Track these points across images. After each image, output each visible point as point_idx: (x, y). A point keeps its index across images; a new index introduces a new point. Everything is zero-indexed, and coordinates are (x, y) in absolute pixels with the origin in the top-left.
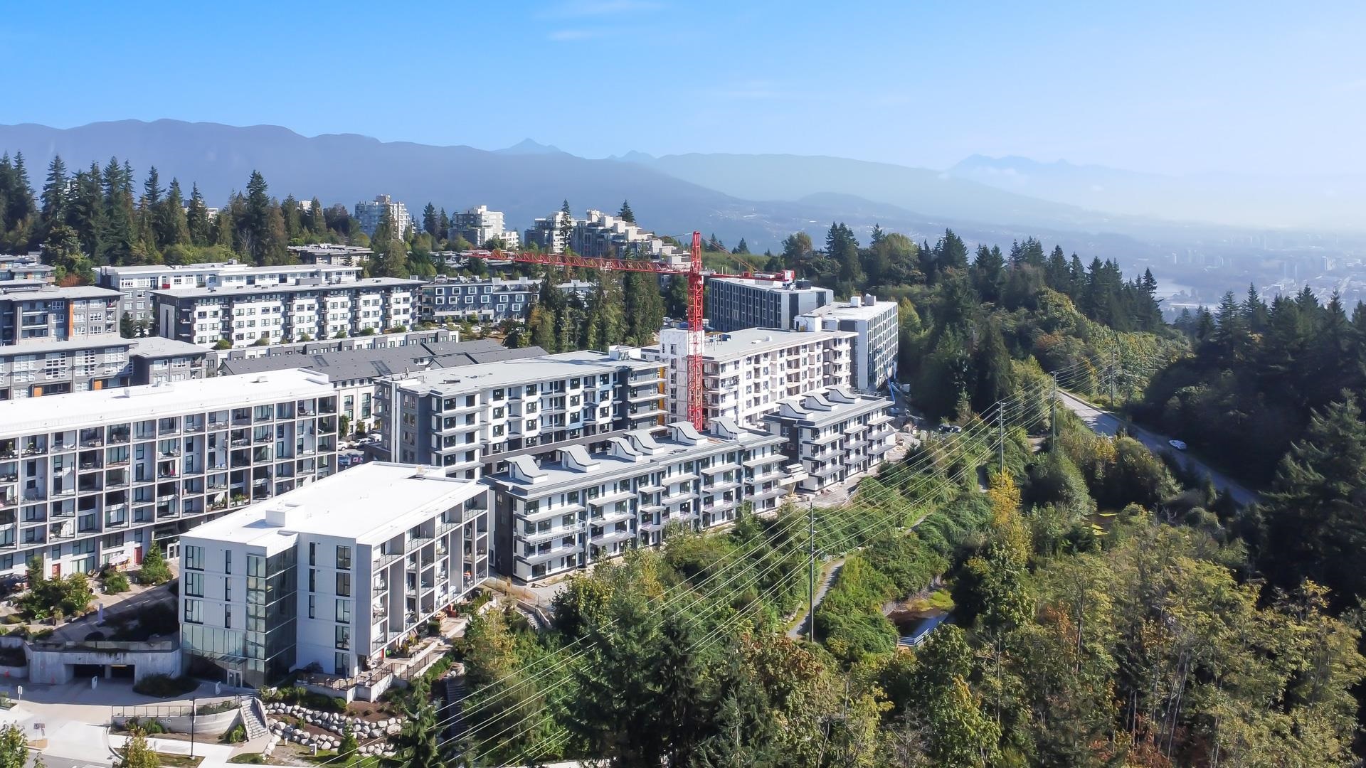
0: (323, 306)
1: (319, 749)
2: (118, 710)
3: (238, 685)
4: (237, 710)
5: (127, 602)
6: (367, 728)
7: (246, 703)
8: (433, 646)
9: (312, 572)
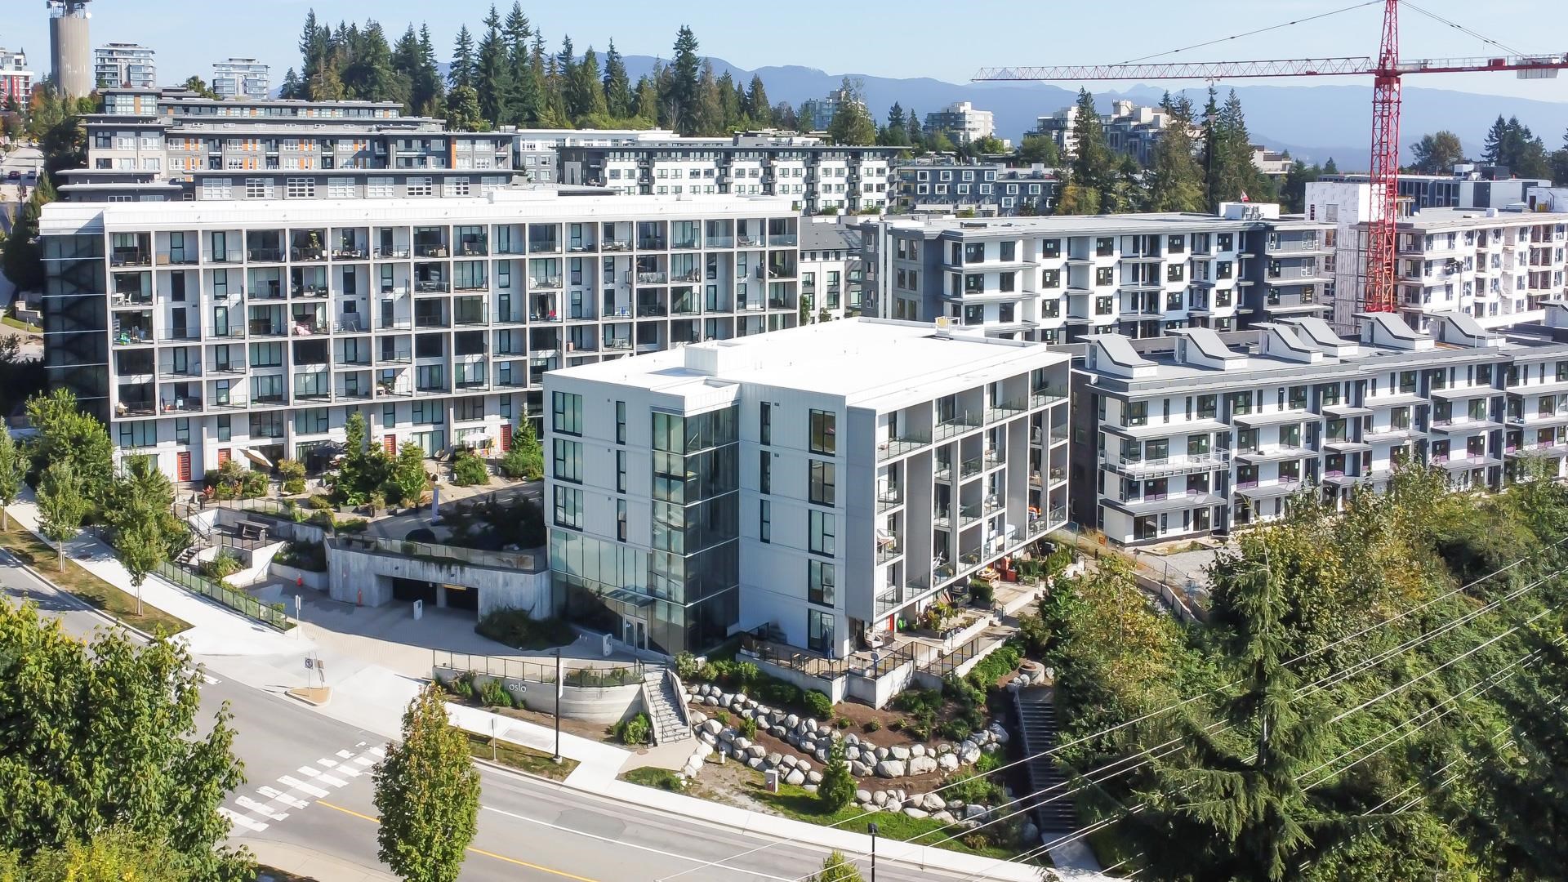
1: (783, 782)
2: (443, 658)
3: (641, 645)
4: (636, 687)
5: (482, 496)
6: (872, 757)
7: (654, 677)
8: (981, 625)
9: (765, 458)
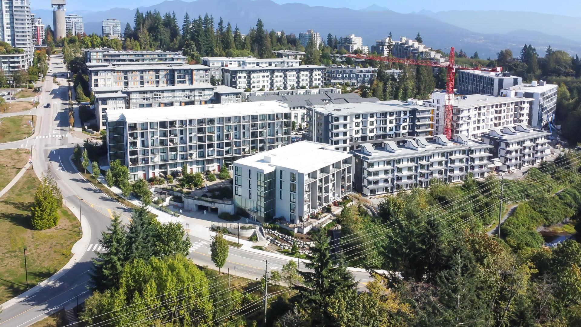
0: (286, 76)
1: (284, 249)
2: (213, 223)
3: (255, 221)
4: (254, 230)
5: (215, 185)
6: (302, 244)
7: (258, 228)
8: (328, 217)
9: (281, 182)
